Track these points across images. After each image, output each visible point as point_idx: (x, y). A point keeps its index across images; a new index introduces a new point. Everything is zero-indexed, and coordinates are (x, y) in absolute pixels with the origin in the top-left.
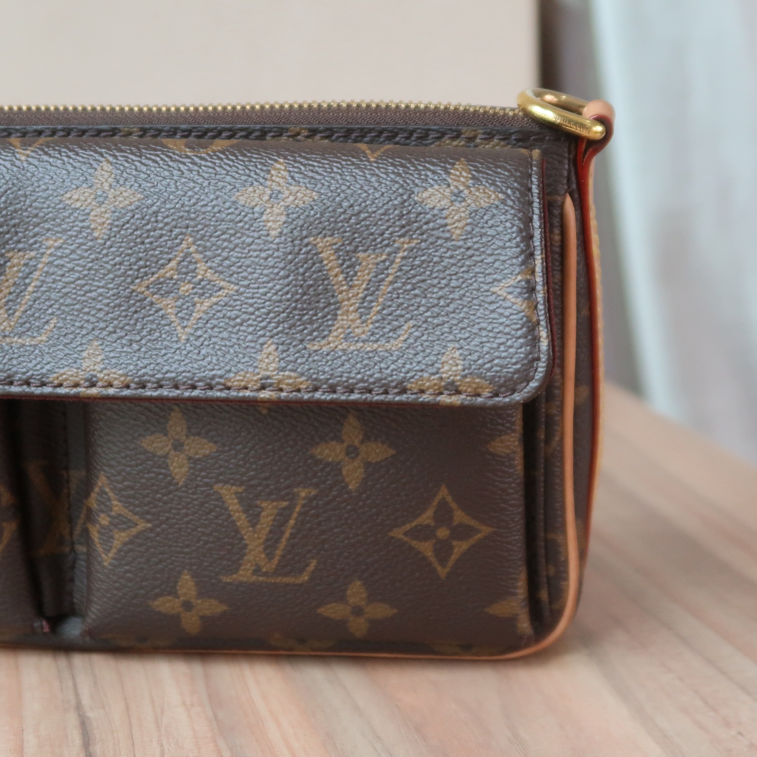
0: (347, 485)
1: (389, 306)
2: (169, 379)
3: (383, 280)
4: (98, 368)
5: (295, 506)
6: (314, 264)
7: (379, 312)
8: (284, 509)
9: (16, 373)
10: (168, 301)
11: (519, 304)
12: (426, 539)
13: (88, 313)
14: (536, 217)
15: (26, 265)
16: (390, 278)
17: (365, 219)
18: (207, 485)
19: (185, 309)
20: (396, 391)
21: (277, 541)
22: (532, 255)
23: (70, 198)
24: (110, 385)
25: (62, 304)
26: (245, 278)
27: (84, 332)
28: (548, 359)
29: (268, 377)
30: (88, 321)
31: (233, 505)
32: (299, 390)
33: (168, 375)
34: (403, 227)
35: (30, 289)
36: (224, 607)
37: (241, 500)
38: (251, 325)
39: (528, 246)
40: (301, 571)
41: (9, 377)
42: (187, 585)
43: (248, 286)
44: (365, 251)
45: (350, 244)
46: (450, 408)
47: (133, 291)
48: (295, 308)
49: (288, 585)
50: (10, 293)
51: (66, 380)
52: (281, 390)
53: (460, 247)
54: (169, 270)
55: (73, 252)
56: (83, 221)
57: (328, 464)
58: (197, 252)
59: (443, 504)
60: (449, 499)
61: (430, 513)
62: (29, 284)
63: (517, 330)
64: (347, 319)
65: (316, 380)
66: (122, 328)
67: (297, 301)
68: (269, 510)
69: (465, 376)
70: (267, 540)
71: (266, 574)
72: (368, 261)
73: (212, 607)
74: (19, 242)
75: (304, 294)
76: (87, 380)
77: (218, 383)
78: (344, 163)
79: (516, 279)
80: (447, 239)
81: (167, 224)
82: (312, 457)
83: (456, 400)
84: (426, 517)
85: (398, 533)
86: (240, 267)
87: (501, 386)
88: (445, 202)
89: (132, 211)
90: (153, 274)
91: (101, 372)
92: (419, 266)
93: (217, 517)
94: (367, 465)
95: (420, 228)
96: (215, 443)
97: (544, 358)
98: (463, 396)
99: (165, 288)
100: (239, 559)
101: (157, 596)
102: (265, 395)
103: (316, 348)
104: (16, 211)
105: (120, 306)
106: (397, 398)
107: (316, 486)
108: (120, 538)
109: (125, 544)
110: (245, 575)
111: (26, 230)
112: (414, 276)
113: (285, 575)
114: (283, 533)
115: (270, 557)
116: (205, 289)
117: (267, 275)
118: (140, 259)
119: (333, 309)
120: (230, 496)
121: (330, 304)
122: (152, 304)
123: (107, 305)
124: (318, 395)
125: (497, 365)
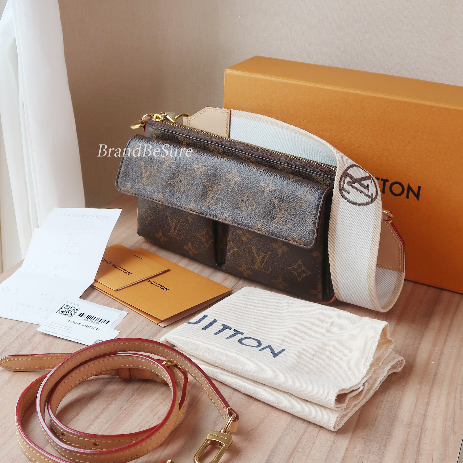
0: (278, 254)
1: (287, 218)
2: (241, 223)
3: (286, 212)
4: (227, 217)
5: (267, 255)
6: (273, 205)
7: (284, 219)
8: (265, 255)
9: (211, 214)
10: (243, 205)
11: (312, 226)
12: (295, 271)
13: (227, 204)
14: (320, 205)
15: (217, 189)
16: (288, 212)
17: (285, 196)
18: (249, 245)
19: (247, 208)
20: (285, 239)
21: (263, 262)
22: (317, 215)
23: (227, 176)
24: (229, 222)
25: (223, 200)
26: (259, 204)
27: (226, 208)
28: (315, 240)
29: (260, 229)
30: (227, 205)
31: (254, 251)
32: (266, 233)
33: (241, 222)
34: (292, 200)
35: (217, 195)
36: (251, 273)
37: (256, 251)
38: (258, 215)
39: (316, 212)
40: (268, 270)
41: (210, 214)
42: (244, 265)
43: (259, 206)
44: (284, 204)
45: (281, 202)
46: (295, 246)
47: (237, 201)
48: (267, 214)
49: (265, 272)
50: (213, 195)
51: (221, 218)
52: (262, 232)
53: (303, 209)
54: (244, 198)
55: (226, 188)
56: (229, 182)
57: (274, 248)
58: (251, 195)
59: (299, 264)
60: (301, 263)
61: (296, 265)
62: (217, 193)
63: (310, 232)
64: (278, 219)
65: (269, 232)
66: (234, 209)
67: (268, 212)
68: (262, 255)
69: (298, 240)
70: (261, 261)
71: (260, 269)
72: (284, 207)
73: (249, 272)
74: (216, 183)
75: (270, 211)
76: (225, 219)
77: (250, 227)
78: (284, 181)
79: (312, 220)
80: (301, 206)
81: (245, 187)
82: (271, 246)
83: (296, 244)
84: (296, 266)
85: (289, 268)
86: (258, 201)
87: (305, 244)
88: (302, 197)
89: (239, 182)
90: (241, 198)
91: (228, 218)
92: (294, 211)
93: (251, 253)
94: (283, 251)
95: (296, 202)
96: (252, 236)
97: (314, 240)
98: (298, 244)
99: (243, 201)
100: (255, 264)
101: (238, 266)
102: (259, 232)
103: (270, 224)
104: (216, 176)
105: (234, 204)
106: (285, 241)
107: (272, 252)
108: (232, 251)
109: (233, 252)
110: (256, 267)
111: (218, 181)
112: (293, 213)
113: (264, 270)
114: (265, 261)
115: (261, 265)
116: (251, 204)
117: (263, 205)
118: (239, 194)
119: (275, 216)
120: (254, 249)
121: (275, 215)
122: (240, 205)
123: (231, 203)
124: (269, 235)
125: (305, 239)
